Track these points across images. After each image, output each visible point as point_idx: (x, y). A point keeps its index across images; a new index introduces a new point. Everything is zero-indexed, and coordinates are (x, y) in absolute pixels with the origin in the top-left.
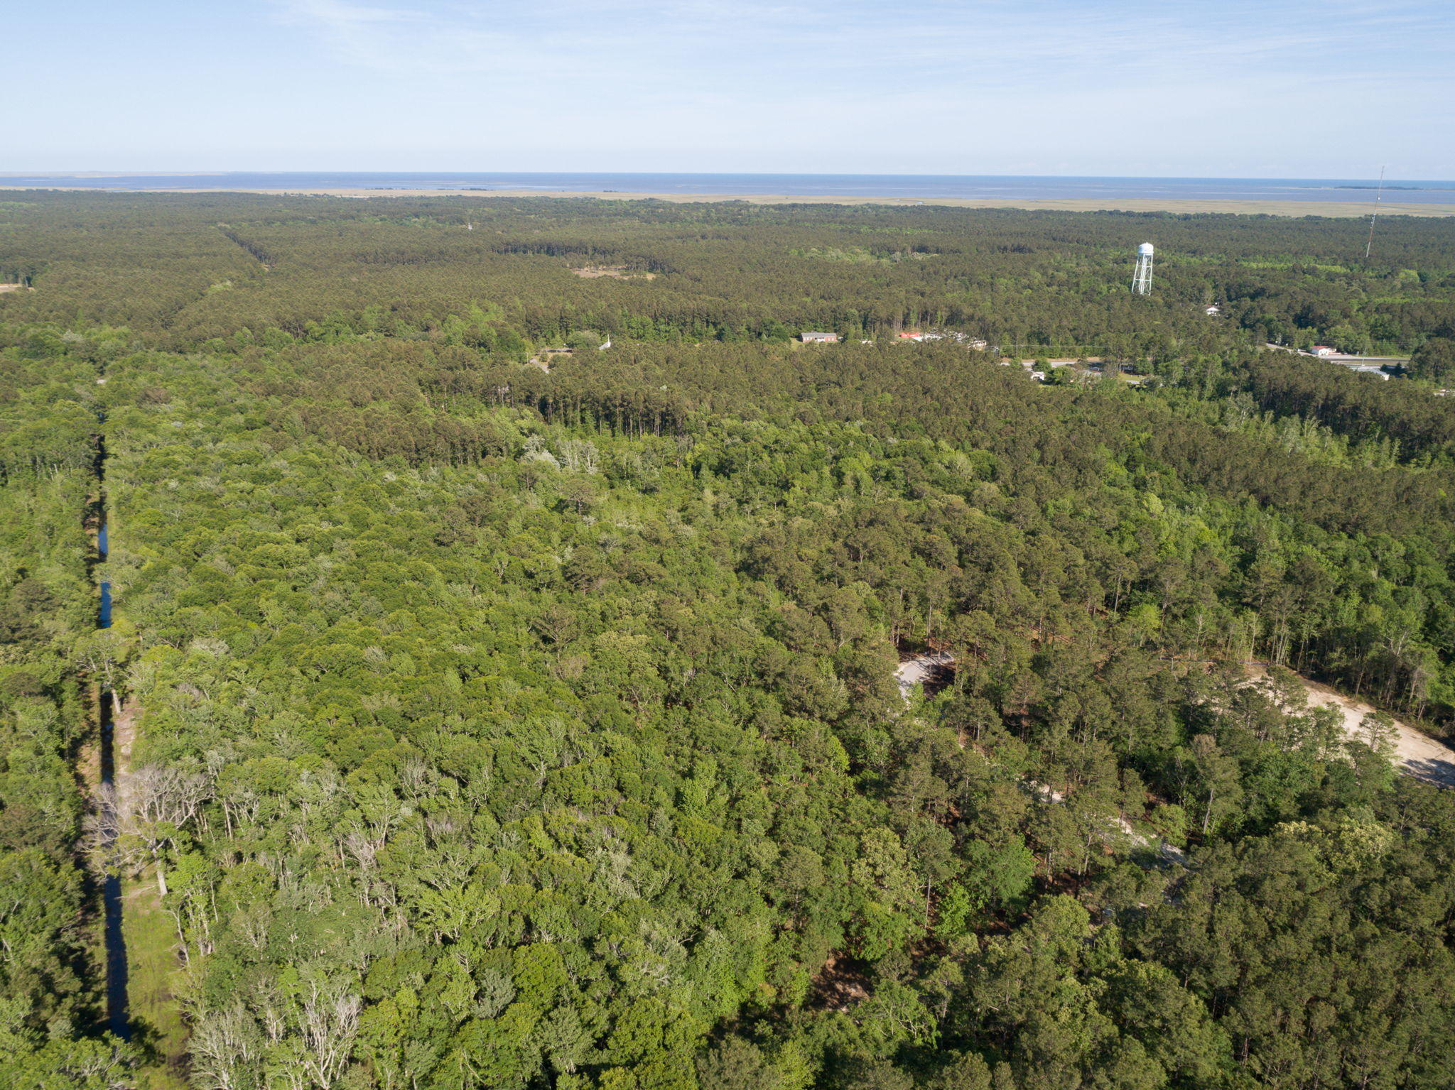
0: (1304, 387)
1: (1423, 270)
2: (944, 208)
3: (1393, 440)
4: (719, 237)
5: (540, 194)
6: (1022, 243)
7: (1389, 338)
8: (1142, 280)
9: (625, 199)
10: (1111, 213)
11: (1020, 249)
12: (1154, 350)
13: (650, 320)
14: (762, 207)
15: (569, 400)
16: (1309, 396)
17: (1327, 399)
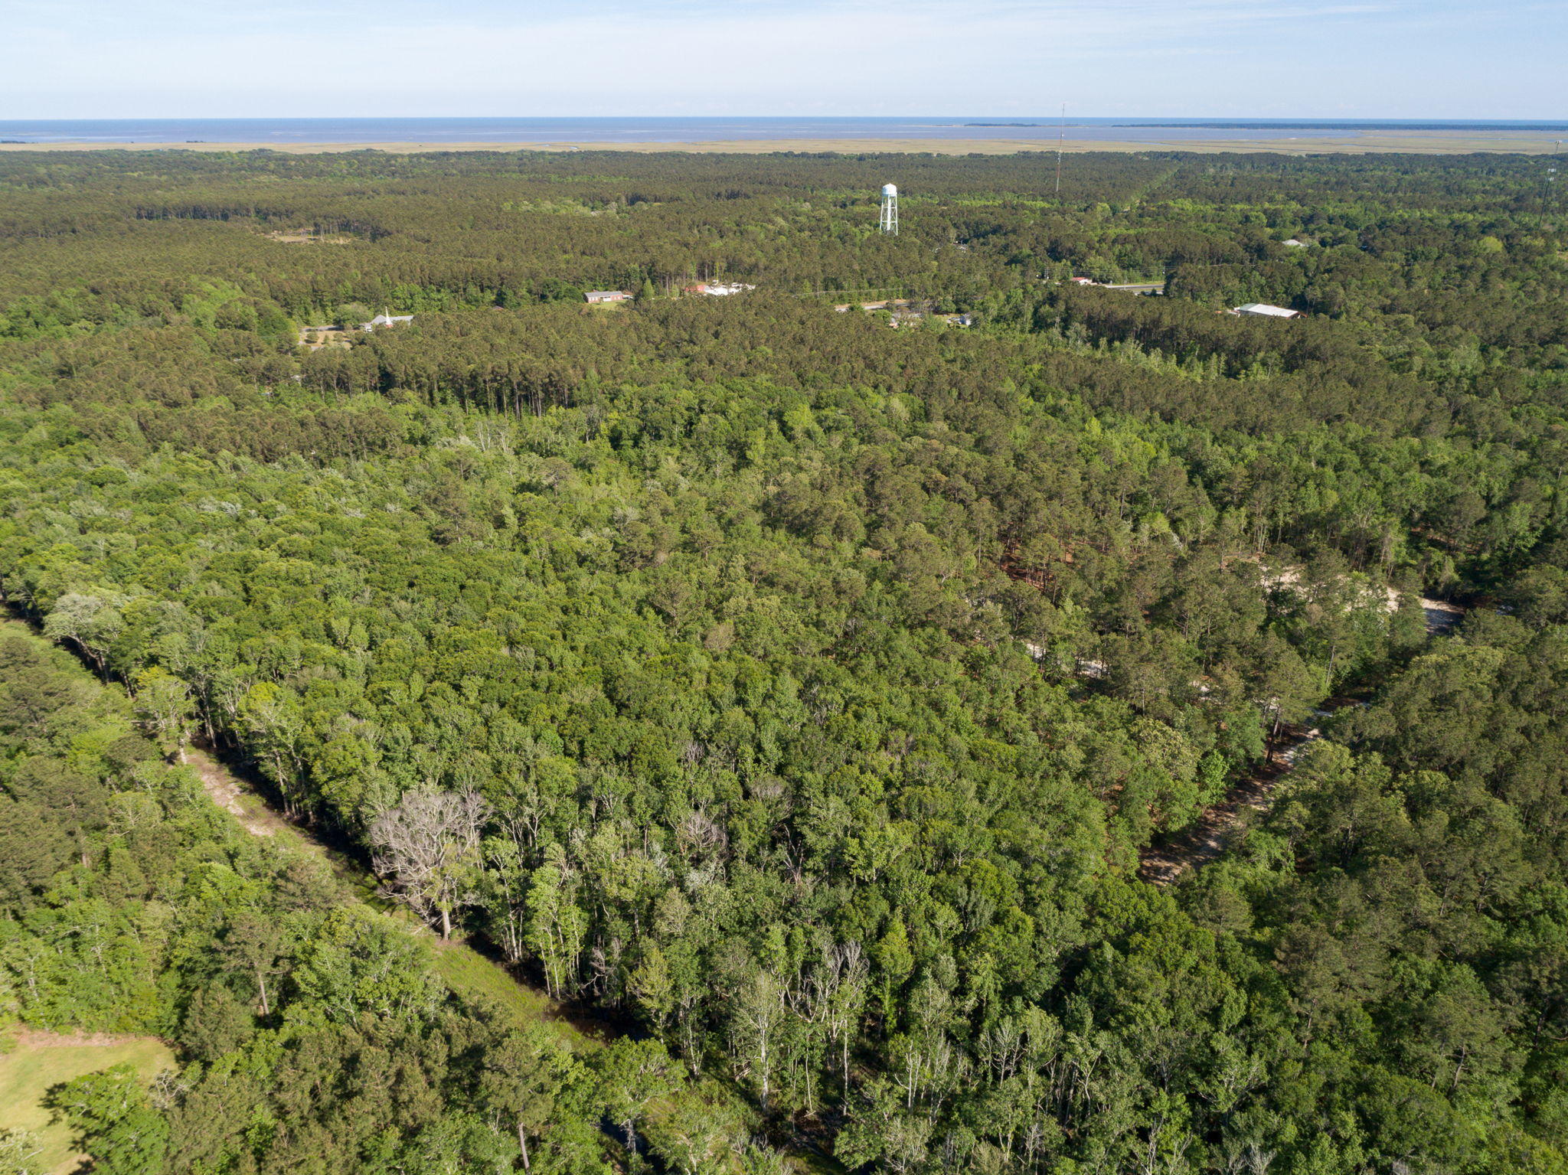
0: (1122, 314)
1: (1112, 203)
2: (614, 154)
3: (1219, 356)
4: (392, 192)
5: (112, 147)
6: (736, 188)
7: (1133, 267)
8: (889, 222)
9: (234, 151)
10: (786, 155)
11: (733, 195)
12: (953, 289)
13: (418, 288)
14: (411, 156)
15: (424, 380)
16: (1128, 322)
17: (1144, 324)
